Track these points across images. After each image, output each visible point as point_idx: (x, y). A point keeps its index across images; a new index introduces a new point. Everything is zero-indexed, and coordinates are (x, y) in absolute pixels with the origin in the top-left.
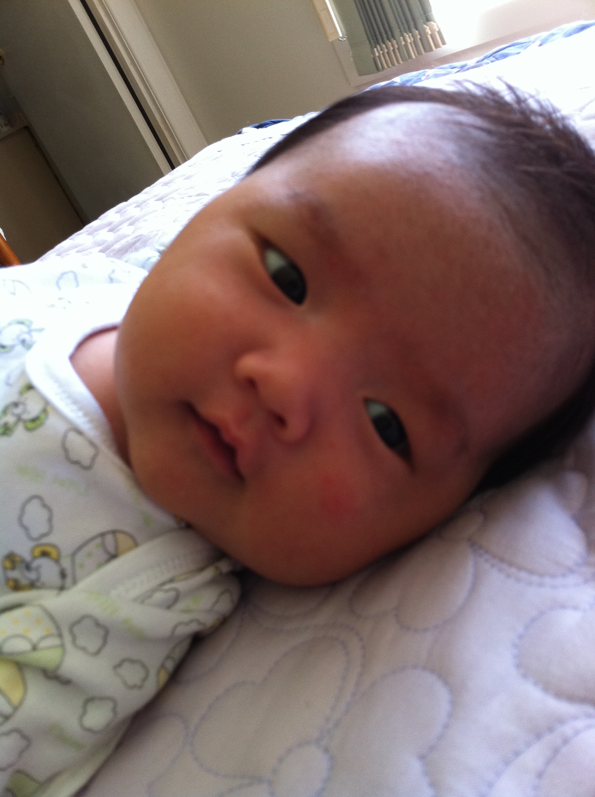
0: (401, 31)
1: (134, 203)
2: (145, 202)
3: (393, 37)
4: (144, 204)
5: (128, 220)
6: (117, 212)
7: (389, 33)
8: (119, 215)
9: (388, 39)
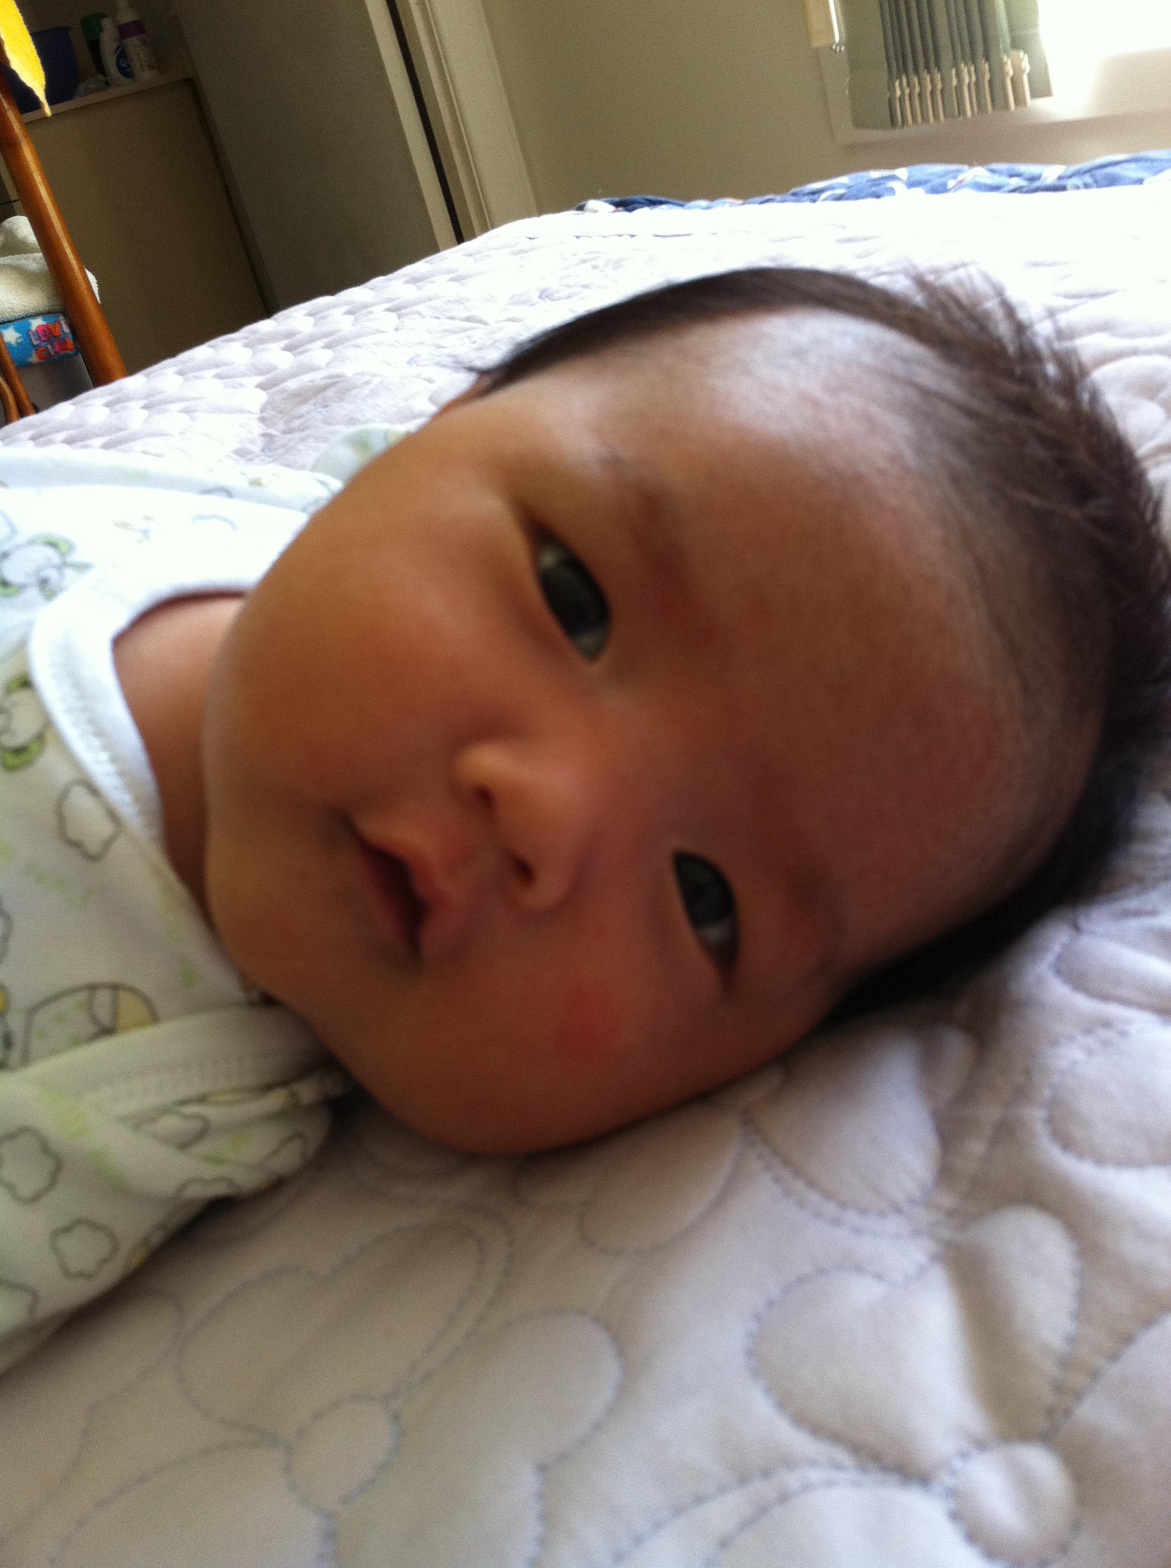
0: (955, 58)
1: (346, 304)
2: (365, 306)
3: (938, 65)
4: (363, 311)
5: (326, 336)
6: (310, 314)
7: (932, 58)
8: (311, 320)
9: (927, 67)
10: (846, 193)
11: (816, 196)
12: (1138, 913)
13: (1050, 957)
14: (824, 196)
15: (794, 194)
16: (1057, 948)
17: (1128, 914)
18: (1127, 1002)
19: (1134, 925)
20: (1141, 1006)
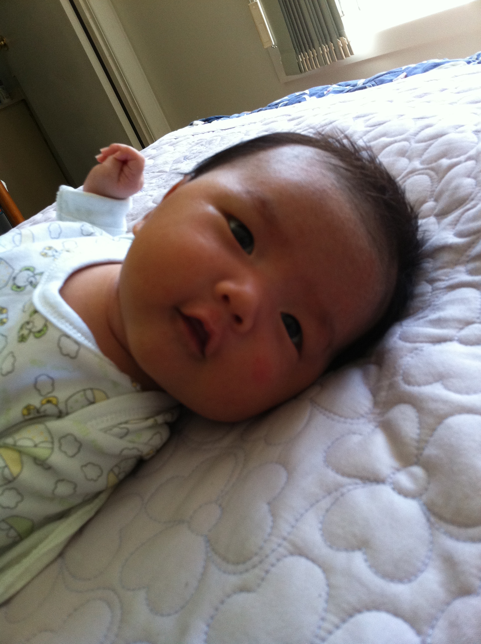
10: (288, 102)
11: (277, 106)
12: (422, 318)
13: (397, 335)
14: (280, 105)
15: (269, 106)
16: (399, 333)
17: (419, 319)
18: (422, 342)
19: (421, 321)
20: (426, 342)
